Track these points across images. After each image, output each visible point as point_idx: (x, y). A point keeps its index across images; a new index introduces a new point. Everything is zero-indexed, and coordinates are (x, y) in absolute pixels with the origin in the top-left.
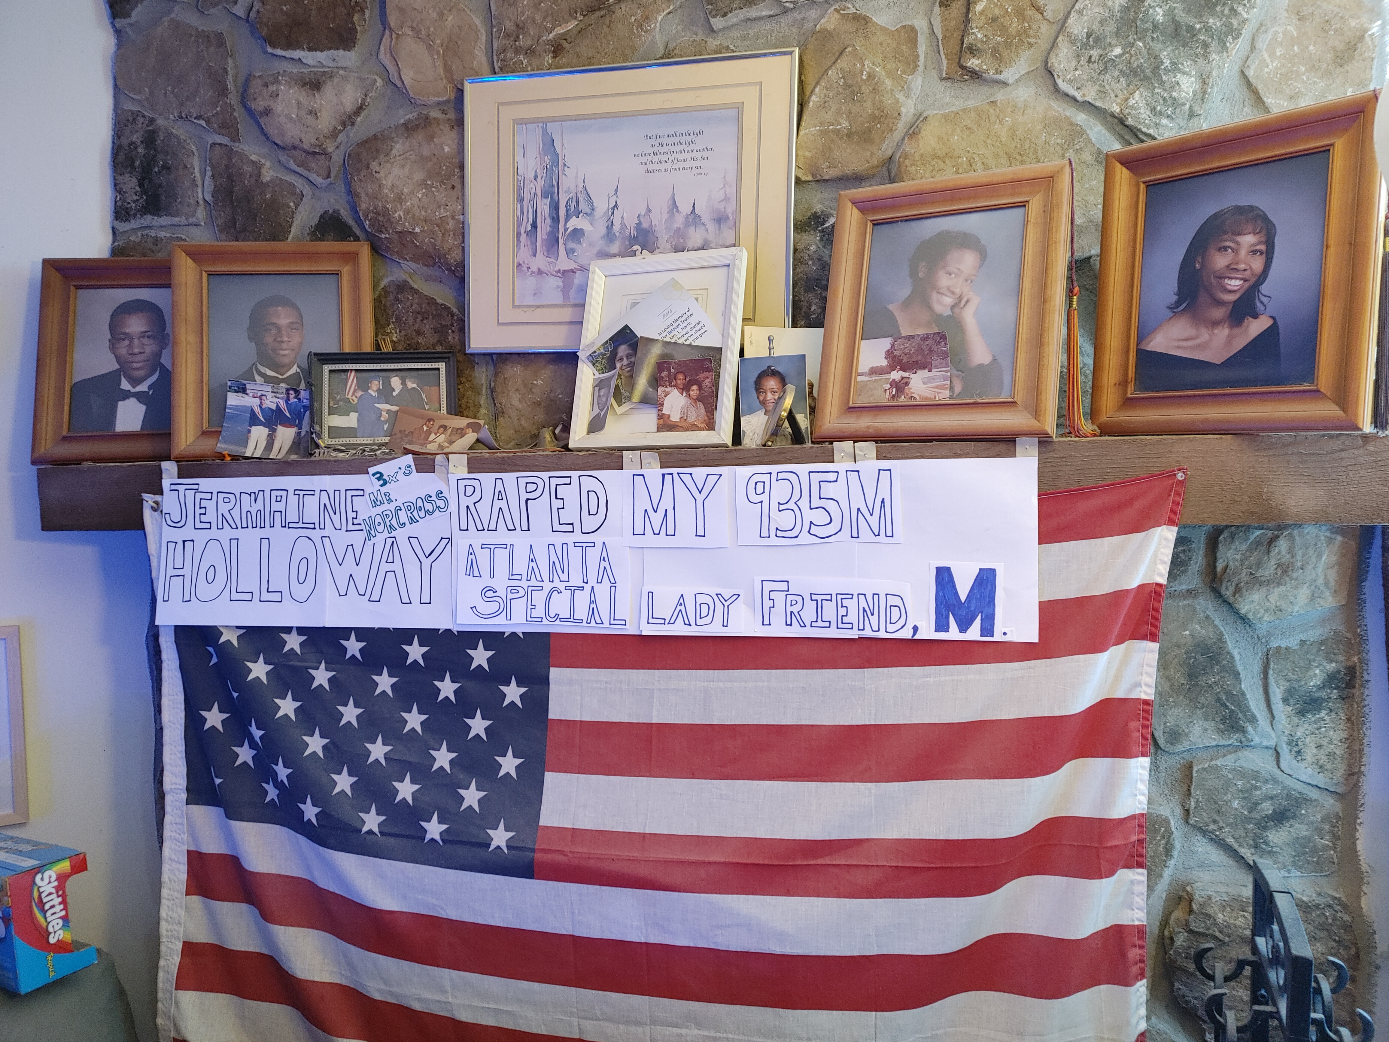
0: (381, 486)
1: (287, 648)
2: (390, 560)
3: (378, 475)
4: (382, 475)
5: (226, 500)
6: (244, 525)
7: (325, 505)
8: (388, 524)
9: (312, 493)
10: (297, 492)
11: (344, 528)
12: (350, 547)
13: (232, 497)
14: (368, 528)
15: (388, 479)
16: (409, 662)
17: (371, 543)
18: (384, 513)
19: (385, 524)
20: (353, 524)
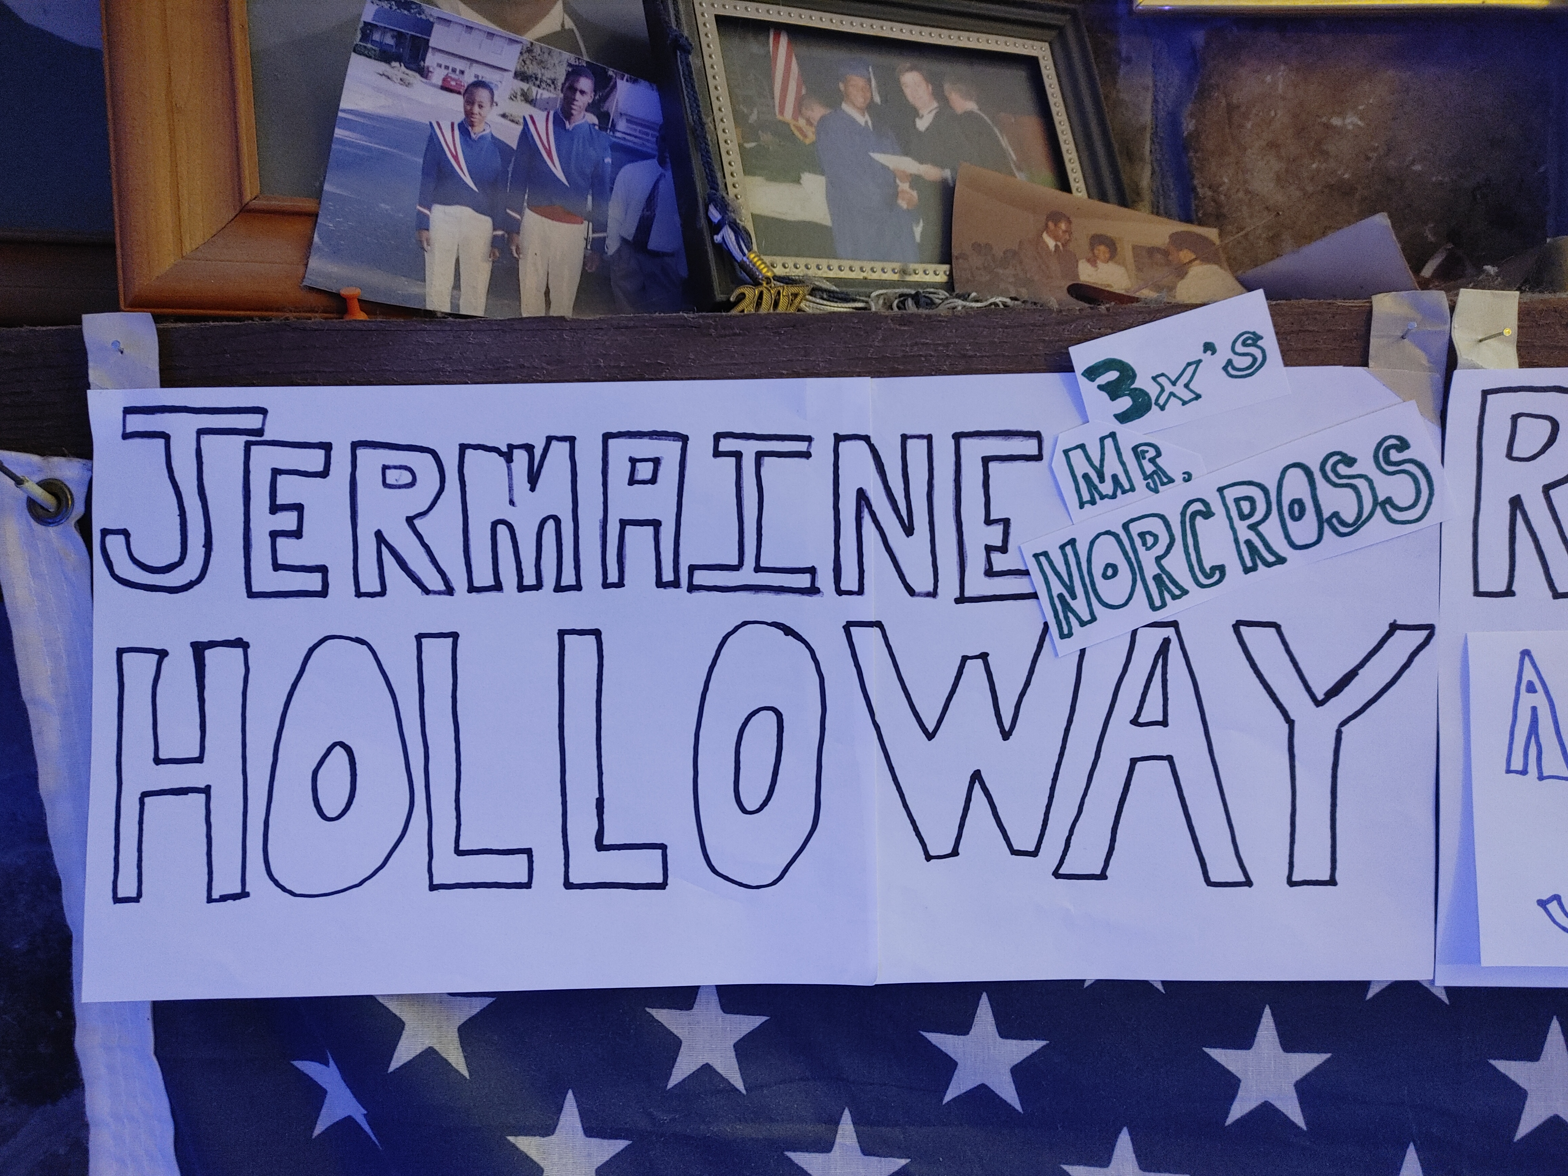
0: (1123, 418)
1: (683, 1069)
2: (1152, 711)
3: (1113, 375)
4: (1127, 373)
5: (392, 476)
6: (483, 577)
7: (861, 495)
8: (1151, 570)
9: (802, 446)
10: (726, 445)
11: (949, 587)
12: (975, 667)
13: (423, 464)
14: (1057, 588)
15: (1153, 390)
16: (1238, 1110)
17: (1069, 649)
18: (1135, 528)
19: (1136, 570)
20: (990, 572)
